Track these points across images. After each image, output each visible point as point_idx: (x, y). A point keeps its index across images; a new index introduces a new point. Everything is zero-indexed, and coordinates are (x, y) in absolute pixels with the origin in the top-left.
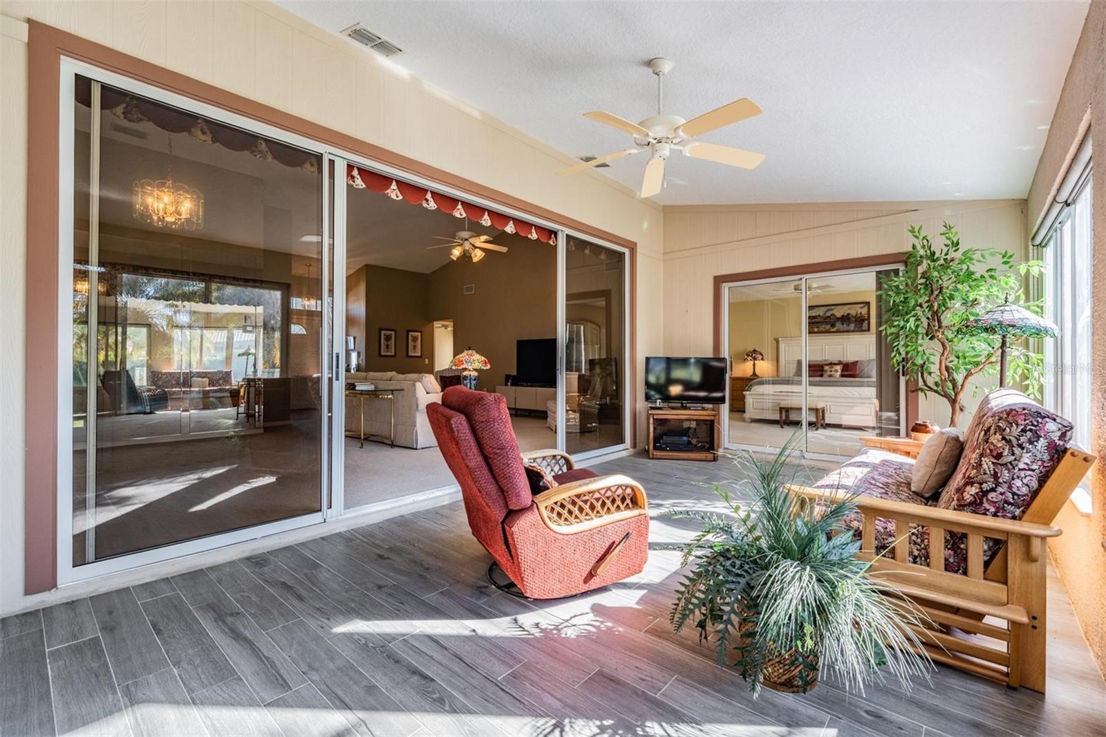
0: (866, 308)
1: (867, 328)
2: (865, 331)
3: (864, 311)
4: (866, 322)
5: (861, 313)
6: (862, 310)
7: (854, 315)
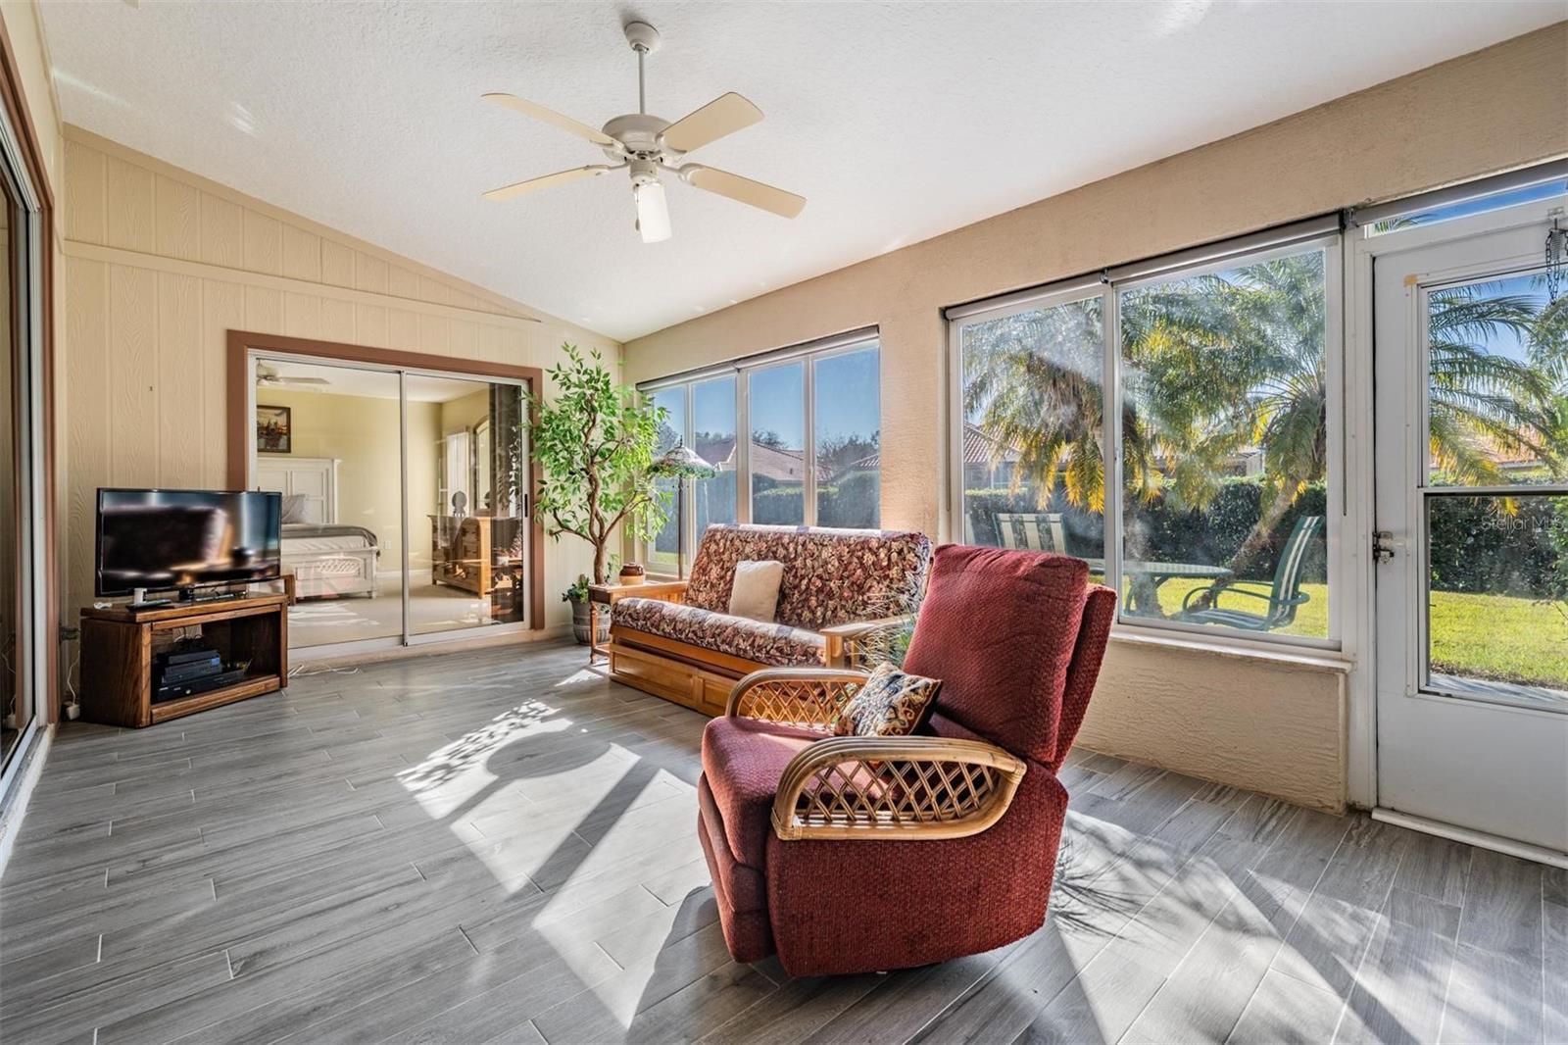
0: (285, 415)
1: (285, 447)
2: (283, 451)
3: (282, 421)
4: (285, 437)
5: (276, 424)
6: (278, 418)
7: (266, 425)
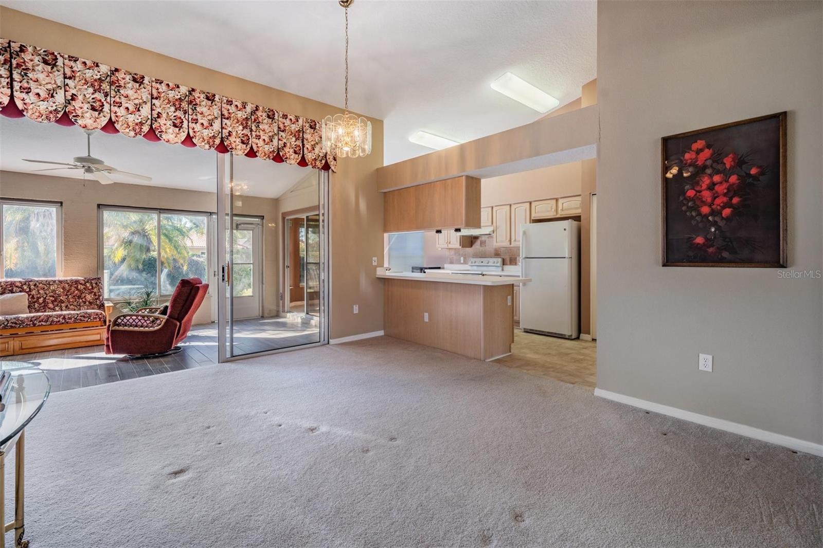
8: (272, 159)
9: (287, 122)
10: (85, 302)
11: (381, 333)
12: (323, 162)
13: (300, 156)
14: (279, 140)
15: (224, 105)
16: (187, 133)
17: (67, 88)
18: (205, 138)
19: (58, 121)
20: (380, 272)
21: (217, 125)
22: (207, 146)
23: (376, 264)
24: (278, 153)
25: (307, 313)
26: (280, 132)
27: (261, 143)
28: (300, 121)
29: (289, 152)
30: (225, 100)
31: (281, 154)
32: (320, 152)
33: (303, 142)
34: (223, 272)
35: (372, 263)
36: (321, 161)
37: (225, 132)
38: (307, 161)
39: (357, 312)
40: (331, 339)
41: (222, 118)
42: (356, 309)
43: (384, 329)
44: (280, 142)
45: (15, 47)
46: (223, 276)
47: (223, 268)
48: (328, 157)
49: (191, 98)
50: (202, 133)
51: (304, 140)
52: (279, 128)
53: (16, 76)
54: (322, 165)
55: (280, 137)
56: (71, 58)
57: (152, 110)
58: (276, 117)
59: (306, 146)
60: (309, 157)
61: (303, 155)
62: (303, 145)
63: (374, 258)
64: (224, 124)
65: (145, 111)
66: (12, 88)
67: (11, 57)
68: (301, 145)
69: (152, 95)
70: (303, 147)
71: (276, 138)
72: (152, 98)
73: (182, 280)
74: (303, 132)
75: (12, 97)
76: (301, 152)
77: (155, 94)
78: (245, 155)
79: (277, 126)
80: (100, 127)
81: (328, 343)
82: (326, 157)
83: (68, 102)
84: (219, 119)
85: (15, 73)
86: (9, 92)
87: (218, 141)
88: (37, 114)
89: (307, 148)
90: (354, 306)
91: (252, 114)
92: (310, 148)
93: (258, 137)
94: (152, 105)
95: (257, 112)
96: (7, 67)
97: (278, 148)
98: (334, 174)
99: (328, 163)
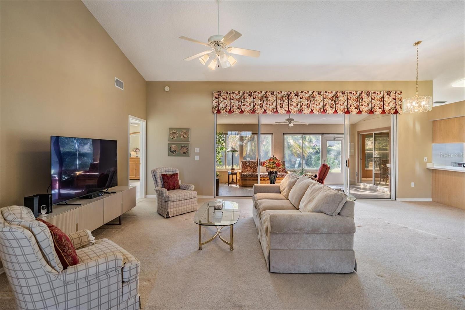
8: (369, 113)
9: (376, 95)
10: (281, 170)
11: (430, 200)
12: (394, 110)
13: (382, 109)
14: (372, 104)
15: (349, 95)
16: (335, 109)
17: (301, 102)
18: (341, 109)
19: (299, 113)
20: (429, 166)
21: (346, 104)
22: (342, 113)
23: (427, 161)
24: (371, 110)
25: (374, 184)
26: (372, 101)
27: (363, 107)
28: (382, 93)
29: (376, 109)
30: (349, 92)
31: (373, 110)
32: (393, 106)
33: (383, 102)
34: (346, 162)
35: (424, 160)
36: (393, 110)
37: (349, 106)
38: (386, 111)
39: (414, 186)
40: (397, 198)
41: (348, 100)
42: (413, 185)
43: (432, 198)
44: (372, 105)
45: (289, 93)
46: (346, 164)
47: (346, 161)
48: (397, 107)
49: (337, 95)
50: (340, 108)
51: (384, 101)
52: (372, 99)
53: (290, 102)
54: (394, 112)
55: (372, 103)
56: (302, 92)
57: (324, 103)
58: (370, 94)
59: (385, 104)
60: (387, 109)
61: (384, 109)
62: (384, 104)
63: (425, 158)
64: (348, 102)
65: (322, 104)
66: (288, 106)
67: (289, 96)
68: (382, 105)
69: (324, 97)
70: (384, 105)
71: (370, 103)
72: (324, 99)
73: (323, 165)
74: (384, 98)
75: (289, 108)
76: (383, 108)
77: (325, 97)
78: (357, 113)
79: (371, 98)
80: (309, 113)
81: (396, 200)
82: (396, 108)
83: (301, 106)
84: (347, 101)
85: (289, 101)
86: (288, 107)
87: (346, 110)
88: (294, 112)
89: (386, 105)
90: (412, 183)
91: (360, 96)
92: (387, 105)
93: (362, 105)
94: (324, 101)
95: (362, 94)
96: (288, 100)
97: (371, 108)
98: (400, 115)
99: (397, 110)
